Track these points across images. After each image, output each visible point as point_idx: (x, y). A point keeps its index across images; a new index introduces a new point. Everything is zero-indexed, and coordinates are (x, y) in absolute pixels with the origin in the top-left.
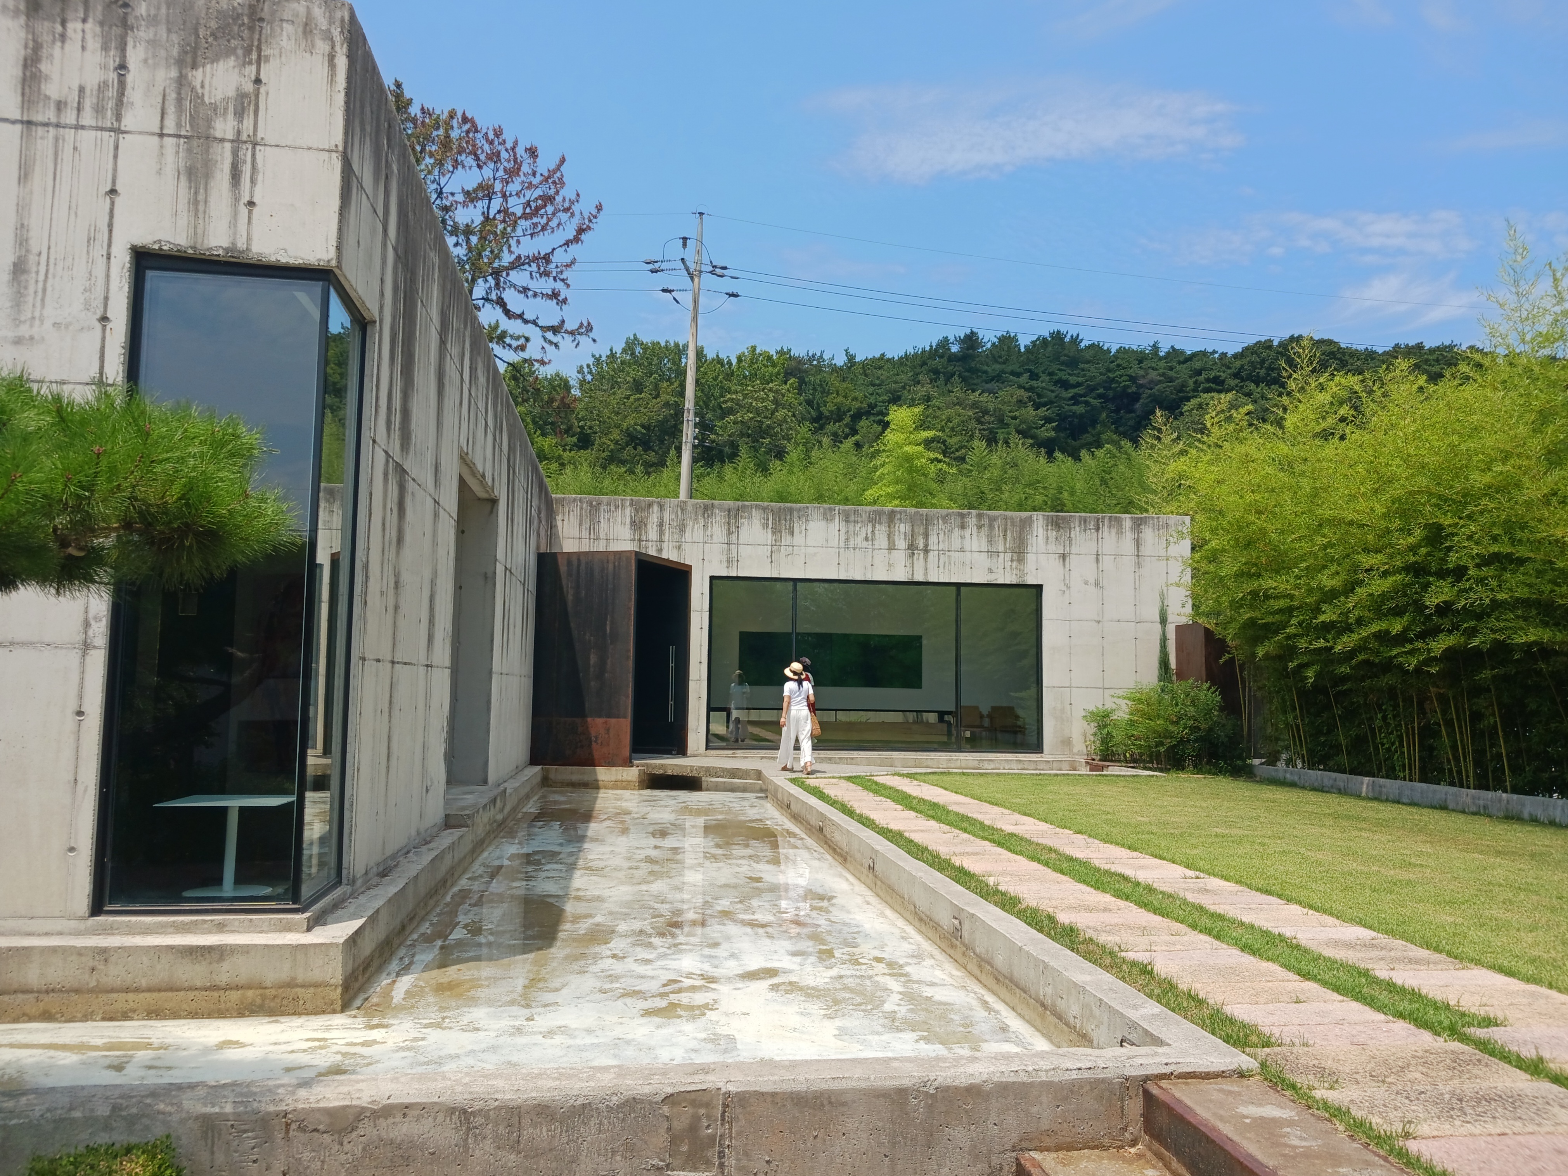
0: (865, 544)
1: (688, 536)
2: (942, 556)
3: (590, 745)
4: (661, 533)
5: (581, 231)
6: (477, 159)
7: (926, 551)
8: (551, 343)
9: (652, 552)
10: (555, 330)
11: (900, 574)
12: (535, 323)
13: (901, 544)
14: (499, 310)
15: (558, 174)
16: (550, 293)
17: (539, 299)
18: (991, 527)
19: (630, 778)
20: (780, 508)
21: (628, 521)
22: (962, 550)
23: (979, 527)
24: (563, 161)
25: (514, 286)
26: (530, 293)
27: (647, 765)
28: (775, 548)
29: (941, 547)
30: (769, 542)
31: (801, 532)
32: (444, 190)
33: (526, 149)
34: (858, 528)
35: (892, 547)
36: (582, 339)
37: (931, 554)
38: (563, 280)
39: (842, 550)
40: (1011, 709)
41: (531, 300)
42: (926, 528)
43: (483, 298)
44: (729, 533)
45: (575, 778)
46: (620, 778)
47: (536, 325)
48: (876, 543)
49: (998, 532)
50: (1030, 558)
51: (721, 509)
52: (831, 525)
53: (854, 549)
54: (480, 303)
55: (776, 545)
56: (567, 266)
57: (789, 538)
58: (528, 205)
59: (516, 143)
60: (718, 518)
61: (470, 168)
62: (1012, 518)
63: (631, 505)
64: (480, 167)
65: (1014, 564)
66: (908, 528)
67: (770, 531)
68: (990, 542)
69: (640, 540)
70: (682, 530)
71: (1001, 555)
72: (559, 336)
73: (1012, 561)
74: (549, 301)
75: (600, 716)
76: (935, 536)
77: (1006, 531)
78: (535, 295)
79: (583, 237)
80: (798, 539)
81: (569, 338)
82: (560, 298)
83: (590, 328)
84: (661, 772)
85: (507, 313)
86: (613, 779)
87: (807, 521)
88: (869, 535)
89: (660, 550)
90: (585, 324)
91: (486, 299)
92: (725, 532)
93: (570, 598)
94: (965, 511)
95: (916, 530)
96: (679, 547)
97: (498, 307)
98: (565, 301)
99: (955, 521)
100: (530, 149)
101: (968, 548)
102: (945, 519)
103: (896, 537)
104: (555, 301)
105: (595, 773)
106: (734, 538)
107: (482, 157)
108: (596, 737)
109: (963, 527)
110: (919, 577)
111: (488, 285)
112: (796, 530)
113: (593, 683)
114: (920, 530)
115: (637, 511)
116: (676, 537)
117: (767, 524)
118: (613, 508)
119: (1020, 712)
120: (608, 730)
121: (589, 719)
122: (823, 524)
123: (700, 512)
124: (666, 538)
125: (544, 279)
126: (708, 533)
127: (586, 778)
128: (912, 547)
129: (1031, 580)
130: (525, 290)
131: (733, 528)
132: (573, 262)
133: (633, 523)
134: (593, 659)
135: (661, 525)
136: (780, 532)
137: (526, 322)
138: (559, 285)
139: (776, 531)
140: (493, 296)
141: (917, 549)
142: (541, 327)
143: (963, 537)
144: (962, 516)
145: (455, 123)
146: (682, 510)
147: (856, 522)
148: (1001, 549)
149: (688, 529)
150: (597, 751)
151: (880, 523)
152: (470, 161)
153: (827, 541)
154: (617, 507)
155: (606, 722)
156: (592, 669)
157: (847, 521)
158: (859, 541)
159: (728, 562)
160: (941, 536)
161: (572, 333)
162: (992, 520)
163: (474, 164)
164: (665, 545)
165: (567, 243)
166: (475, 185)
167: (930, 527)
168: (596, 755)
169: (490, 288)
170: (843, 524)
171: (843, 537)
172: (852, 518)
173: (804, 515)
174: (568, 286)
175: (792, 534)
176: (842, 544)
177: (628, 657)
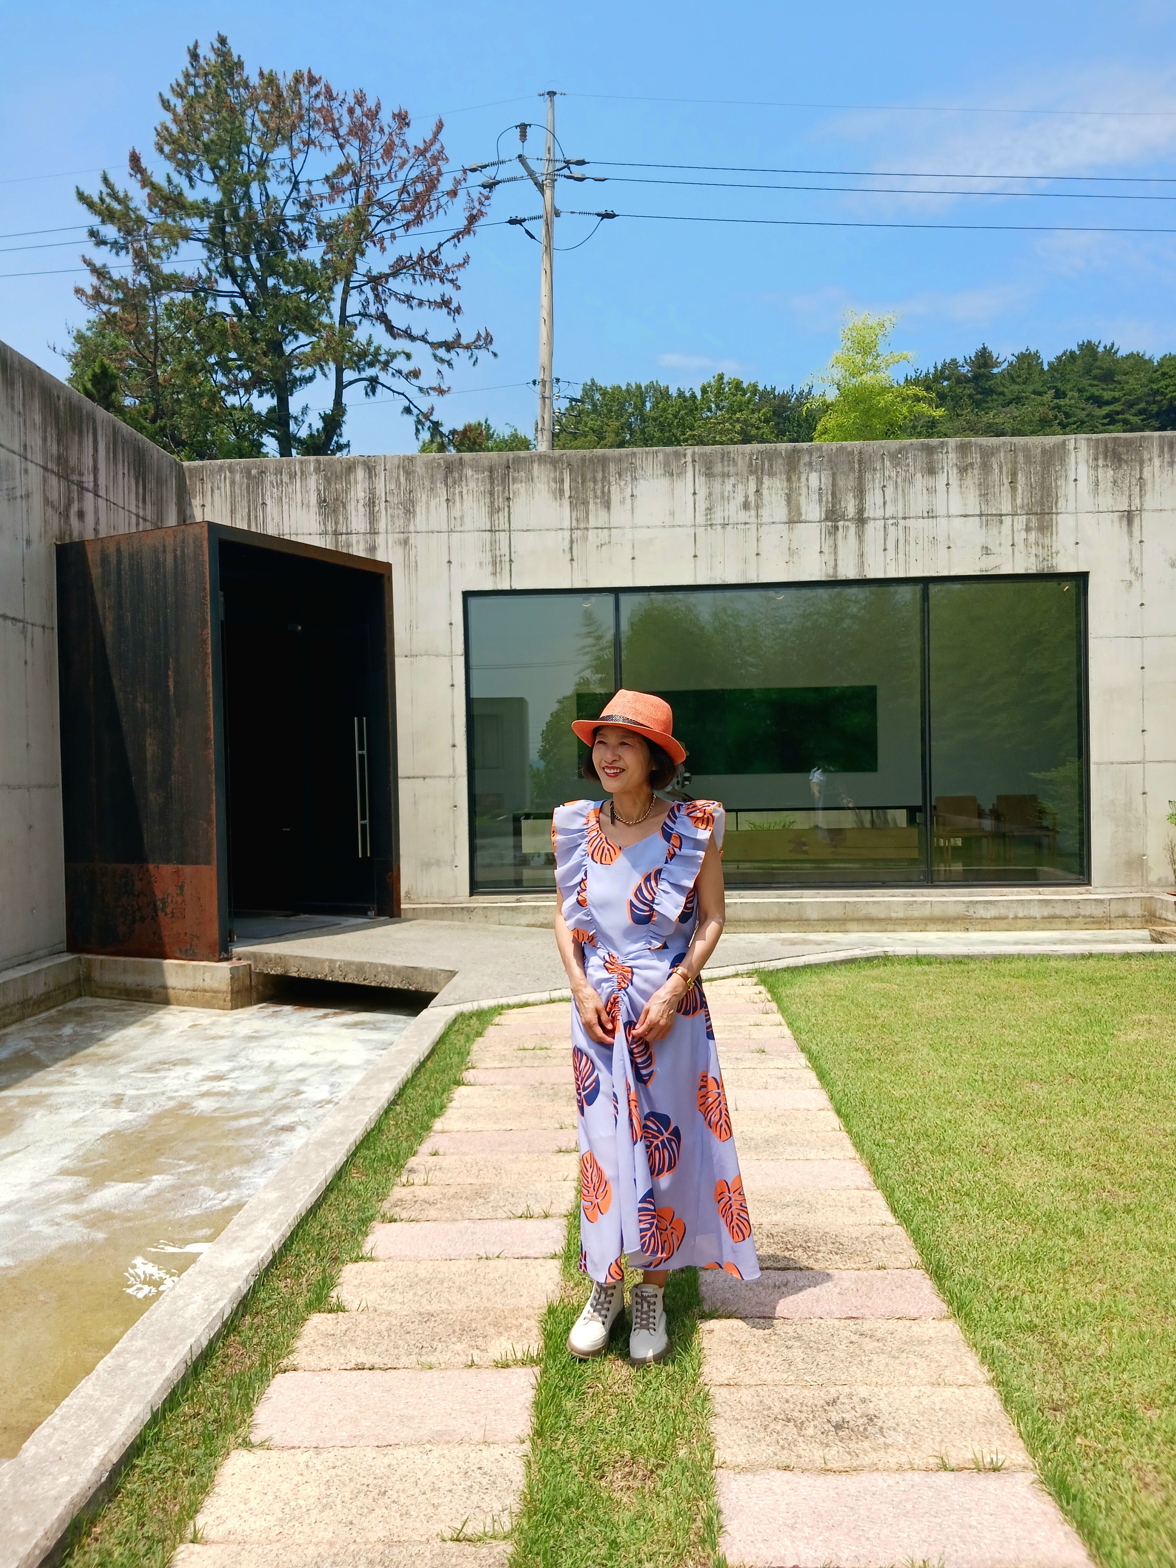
0: (743, 516)
1: (420, 521)
2: (891, 530)
3: (155, 918)
4: (372, 518)
5: (472, 219)
6: (337, 136)
7: (861, 520)
8: (442, 361)
9: (359, 550)
10: (449, 346)
11: (813, 570)
12: (423, 339)
13: (813, 510)
14: (381, 328)
15: (436, 147)
16: (439, 300)
17: (425, 308)
18: (986, 467)
19: (216, 985)
20: (583, 459)
21: (313, 499)
22: (931, 515)
23: (963, 470)
24: (440, 126)
25: (396, 294)
26: (415, 302)
27: (254, 956)
28: (577, 534)
29: (889, 512)
30: (566, 524)
31: (623, 501)
32: (300, 179)
33: (394, 116)
34: (729, 487)
35: (794, 519)
36: (481, 354)
37: (870, 527)
38: (452, 281)
39: (700, 531)
40: (1034, 798)
41: (417, 310)
42: (860, 479)
43: (360, 314)
44: (493, 510)
45: (130, 980)
46: (199, 983)
47: (426, 342)
48: (765, 512)
49: (999, 477)
50: (1064, 523)
51: (477, 468)
52: (679, 485)
53: (724, 525)
54: (357, 319)
55: (579, 527)
56: (459, 266)
57: (602, 513)
58: (404, 189)
59: (378, 106)
60: (472, 485)
61: (330, 148)
62: (1026, 449)
63: (317, 470)
64: (342, 147)
65: (1033, 536)
66: (826, 480)
67: (566, 503)
68: (985, 495)
69: (336, 533)
70: (409, 509)
71: (1007, 520)
72: (453, 352)
73: (1028, 529)
74: (438, 310)
75: (168, 861)
76: (878, 492)
77: (1014, 474)
78: (421, 303)
79: (478, 226)
80: (619, 514)
81: (464, 354)
82: (453, 307)
83: (489, 339)
84: (279, 971)
85: (390, 329)
86: (190, 985)
87: (634, 479)
88: (752, 498)
89: (373, 549)
90: (483, 334)
91: (364, 315)
92: (485, 510)
93: (109, 629)
94: (934, 441)
95: (841, 483)
96: (406, 542)
97: (377, 324)
98: (458, 310)
99: (915, 461)
100: (399, 115)
101: (941, 510)
102: (896, 458)
103: (803, 500)
104: (445, 310)
105: (161, 970)
106: (501, 520)
107: (343, 131)
108: (164, 903)
109: (931, 471)
110: (848, 572)
111: (363, 297)
112: (615, 498)
113: (152, 796)
114: (847, 482)
115: (328, 481)
116: (399, 523)
117: (562, 491)
118: (286, 478)
119: (1049, 805)
120: (181, 888)
121: (151, 866)
122: (663, 483)
123: (440, 475)
124: (382, 526)
125: (428, 282)
126: (456, 512)
127: (148, 981)
128: (833, 516)
129: (1065, 566)
130: (409, 298)
131: (500, 502)
132: (466, 260)
133: (322, 502)
134: (151, 748)
135: (371, 503)
136: (586, 503)
137: (413, 338)
138: (448, 290)
139: (578, 502)
140: (372, 309)
141: (843, 517)
142: (432, 344)
143: (931, 491)
144: (930, 450)
145: (302, 89)
146: (408, 473)
147: (725, 475)
148: (1006, 508)
149: (420, 509)
150: (170, 928)
151: (771, 474)
152: (328, 139)
153: (672, 514)
154: (293, 476)
155: (177, 872)
156: (149, 768)
157: (709, 474)
158: (733, 510)
159: (494, 563)
160: (890, 490)
161: (467, 347)
162: (987, 454)
163: (335, 143)
164: (380, 540)
165: (457, 236)
166: (335, 168)
167: (868, 476)
168: (167, 934)
169: (367, 300)
170: (701, 480)
171: (702, 505)
172: (718, 468)
173: (630, 471)
174: (458, 288)
175: (607, 505)
176: (701, 519)
177: (207, 741)
